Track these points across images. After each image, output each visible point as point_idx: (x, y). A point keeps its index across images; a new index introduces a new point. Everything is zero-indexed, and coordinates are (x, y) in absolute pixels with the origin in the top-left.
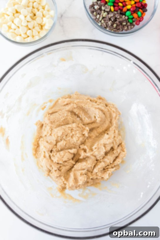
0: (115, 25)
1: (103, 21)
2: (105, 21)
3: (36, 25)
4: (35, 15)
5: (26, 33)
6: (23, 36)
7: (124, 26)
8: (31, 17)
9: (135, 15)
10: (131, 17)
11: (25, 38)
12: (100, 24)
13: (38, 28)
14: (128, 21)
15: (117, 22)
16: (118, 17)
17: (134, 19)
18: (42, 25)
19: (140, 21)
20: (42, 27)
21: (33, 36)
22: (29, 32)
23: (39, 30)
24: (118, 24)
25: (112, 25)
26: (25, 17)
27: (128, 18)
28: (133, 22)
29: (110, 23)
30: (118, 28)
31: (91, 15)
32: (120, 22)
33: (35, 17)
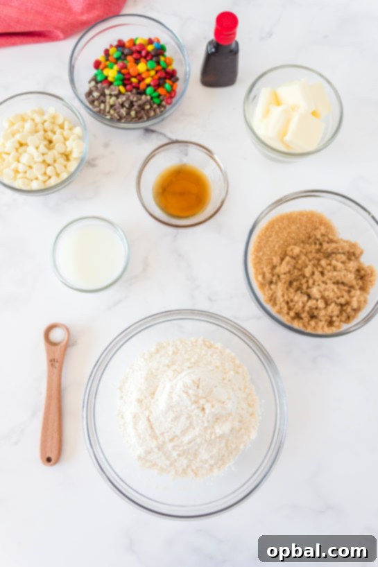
0: (133, 113)
1: (112, 112)
2: (115, 110)
3: (57, 156)
4: (50, 142)
5: (45, 174)
6: (41, 178)
7: (148, 111)
8: (45, 146)
9: (161, 91)
10: (155, 94)
11: (45, 182)
12: (108, 117)
13: (61, 161)
14: (154, 103)
15: (136, 107)
16: (135, 99)
17: (161, 98)
18: (67, 153)
19: (171, 97)
20: (67, 156)
21: (58, 175)
22: (49, 170)
23: (65, 163)
24: (138, 109)
25: (128, 114)
26: (37, 148)
27: (152, 98)
28: (162, 101)
29: (123, 111)
30: (139, 115)
31: (91, 107)
32: (139, 106)
33: (52, 145)
